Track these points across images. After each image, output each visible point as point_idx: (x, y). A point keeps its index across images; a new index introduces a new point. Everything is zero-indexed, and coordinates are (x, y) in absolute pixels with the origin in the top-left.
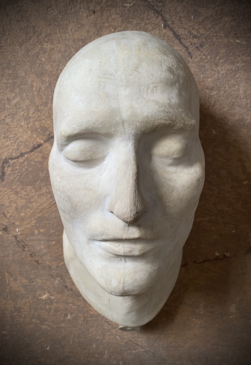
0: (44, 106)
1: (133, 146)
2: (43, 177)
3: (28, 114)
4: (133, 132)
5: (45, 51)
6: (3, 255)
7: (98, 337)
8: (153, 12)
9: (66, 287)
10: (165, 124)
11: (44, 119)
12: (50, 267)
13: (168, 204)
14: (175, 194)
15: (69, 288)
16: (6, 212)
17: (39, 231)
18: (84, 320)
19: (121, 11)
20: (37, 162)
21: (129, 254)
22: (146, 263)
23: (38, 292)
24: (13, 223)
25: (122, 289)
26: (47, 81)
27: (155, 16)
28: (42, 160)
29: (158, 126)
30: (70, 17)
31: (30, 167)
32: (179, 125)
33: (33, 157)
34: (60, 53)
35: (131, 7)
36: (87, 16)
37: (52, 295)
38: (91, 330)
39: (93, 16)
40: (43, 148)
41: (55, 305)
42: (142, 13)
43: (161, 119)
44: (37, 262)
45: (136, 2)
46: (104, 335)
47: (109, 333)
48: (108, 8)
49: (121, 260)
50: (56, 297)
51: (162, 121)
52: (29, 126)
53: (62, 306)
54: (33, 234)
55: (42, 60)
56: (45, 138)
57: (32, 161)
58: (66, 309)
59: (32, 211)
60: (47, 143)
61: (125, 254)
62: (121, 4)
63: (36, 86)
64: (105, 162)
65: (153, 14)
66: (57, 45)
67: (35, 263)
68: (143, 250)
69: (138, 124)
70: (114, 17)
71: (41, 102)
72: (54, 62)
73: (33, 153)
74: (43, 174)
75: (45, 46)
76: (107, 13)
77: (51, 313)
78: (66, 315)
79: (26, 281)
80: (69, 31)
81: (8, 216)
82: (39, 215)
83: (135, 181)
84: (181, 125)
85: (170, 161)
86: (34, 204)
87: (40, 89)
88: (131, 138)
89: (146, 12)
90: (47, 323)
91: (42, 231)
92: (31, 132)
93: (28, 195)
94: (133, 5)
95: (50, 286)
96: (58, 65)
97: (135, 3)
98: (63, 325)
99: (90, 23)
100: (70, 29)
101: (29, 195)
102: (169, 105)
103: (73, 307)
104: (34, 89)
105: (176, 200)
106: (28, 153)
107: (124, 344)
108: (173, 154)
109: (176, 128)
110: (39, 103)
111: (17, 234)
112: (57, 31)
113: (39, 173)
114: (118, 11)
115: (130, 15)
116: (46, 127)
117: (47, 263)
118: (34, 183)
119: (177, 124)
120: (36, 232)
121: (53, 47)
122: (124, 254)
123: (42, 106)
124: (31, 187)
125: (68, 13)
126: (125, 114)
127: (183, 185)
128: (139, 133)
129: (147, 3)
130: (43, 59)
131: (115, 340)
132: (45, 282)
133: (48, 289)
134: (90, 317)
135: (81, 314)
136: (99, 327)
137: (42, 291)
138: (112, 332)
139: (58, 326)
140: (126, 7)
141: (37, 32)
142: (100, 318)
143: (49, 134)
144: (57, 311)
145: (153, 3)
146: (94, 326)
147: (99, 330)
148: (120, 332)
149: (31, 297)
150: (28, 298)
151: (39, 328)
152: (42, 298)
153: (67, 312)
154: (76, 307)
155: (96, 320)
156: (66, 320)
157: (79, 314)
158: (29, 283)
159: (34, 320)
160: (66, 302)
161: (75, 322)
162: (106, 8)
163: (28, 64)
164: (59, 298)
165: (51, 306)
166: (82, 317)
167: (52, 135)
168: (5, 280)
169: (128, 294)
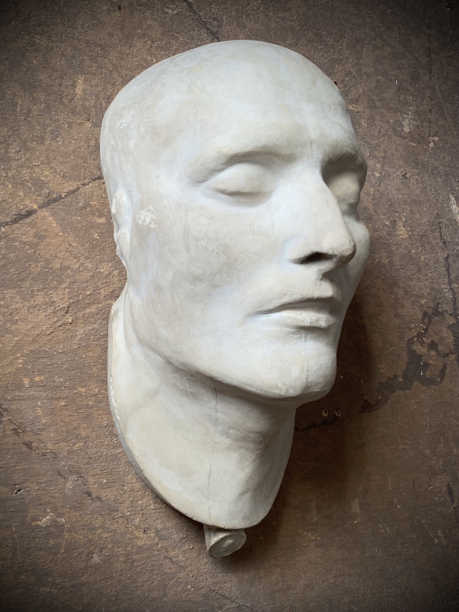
0: (37, 143)
2: (36, 273)
3: (7, 152)
4: (321, 156)
5: (37, 48)
7: (154, 594)
8: (206, 31)
9: (89, 494)
11: (38, 166)
12: (55, 455)
15: (94, 496)
17: (32, 379)
18: (125, 562)
19: (160, 18)
20: (25, 243)
21: (316, 325)
23: (32, 513)
25: (305, 381)
26: (42, 99)
27: (209, 38)
28: (36, 241)
30: (80, 5)
31: (12, 253)
33: (17, 234)
34: (63, 58)
35: (174, 15)
36: (109, 11)
37: (60, 515)
38: (140, 579)
39: (118, 13)
40: (36, 219)
41: (67, 535)
42: (190, 28)
44: (29, 445)
45: (181, 10)
46: (166, 586)
47: (173, 582)
48: (140, 7)
49: (301, 338)
50: (69, 518)
52: (10, 175)
53: (81, 537)
54: (20, 387)
55: (32, 63)
56: (41, 200)
57: (14, 240)
58: (90, 541)
59: (16, 339)
60: (44, 210)
61: (312, 325)
62: (160, 7)
63: (21, 105)
64: (273, 200)
65: (206, 35)
66: (58, 44)
67: (25, 449)
70: (151, 23)
71: (32, 135)
72: (54, 70)
73: (17, 225)
74: (37, 266)
75: (37, 40)
76: (139, 14)
77: (59, 555)
78: (90, 556)
79: (4, 489)
80: (79, 26)
82: (32, 348)
85: (344, 207)
86: (21, 325)
87: (30, 111)
89: (196, 28)
90: (50, 579)
91: (37, 379)
92: (13, 186)
93: (7, 307)
94: (178, 14)
95: (57, 495)
96: (62, 78)
97: (181, 11)
98: (84, 579)
99: (114, 22)
100: (81, 23)
101: (10, 308)
104: (18, 109)
106: (7, 224)
107: (201, 599)
110: (29, 135)
112: (58, 21)
113: (30, 265)
114: (156, 17)
115: (174, 27)
116: (43, 180)
117: (50, 446)
118: (19, 283)
120: (26, 381)
121: (51, 45)
122: (311, 323)
123: (35, 143)
124: (14, 291)
129: (197, 16)
130: (34, 62)
131: (186, 593)
132: (46, 488)
133: (52, 503)
134: (138, 553)
135: (120, 549)
136: (154, 573)
137: (40, 509)
138: (180, 578)
139: (76, 584)
140: (167, 14)
141: (22, 13)
142: (156, 552)
143: (49, 193)
144: (72, 550)
145: (205, 18)
146: (146, 570)
147: (155, 577)
148: (193, 577)
149: (16, 524)
150: (9, 527)
151: (34, 594)
152: (38, 525)
153: (92, 548)
154: (110, 534)
155: (149, 556)
156: (91, 567)
157: (116, 549)
158: (11, 492)
159: (23, 577)
160: (90, 526)
161: (109, 569)
162: (138, 7)
163: (6, 63)
164: (74, 520)
165: (60, 540)
166: (121, 554)
167: (55, 196)
169: (311, 390)
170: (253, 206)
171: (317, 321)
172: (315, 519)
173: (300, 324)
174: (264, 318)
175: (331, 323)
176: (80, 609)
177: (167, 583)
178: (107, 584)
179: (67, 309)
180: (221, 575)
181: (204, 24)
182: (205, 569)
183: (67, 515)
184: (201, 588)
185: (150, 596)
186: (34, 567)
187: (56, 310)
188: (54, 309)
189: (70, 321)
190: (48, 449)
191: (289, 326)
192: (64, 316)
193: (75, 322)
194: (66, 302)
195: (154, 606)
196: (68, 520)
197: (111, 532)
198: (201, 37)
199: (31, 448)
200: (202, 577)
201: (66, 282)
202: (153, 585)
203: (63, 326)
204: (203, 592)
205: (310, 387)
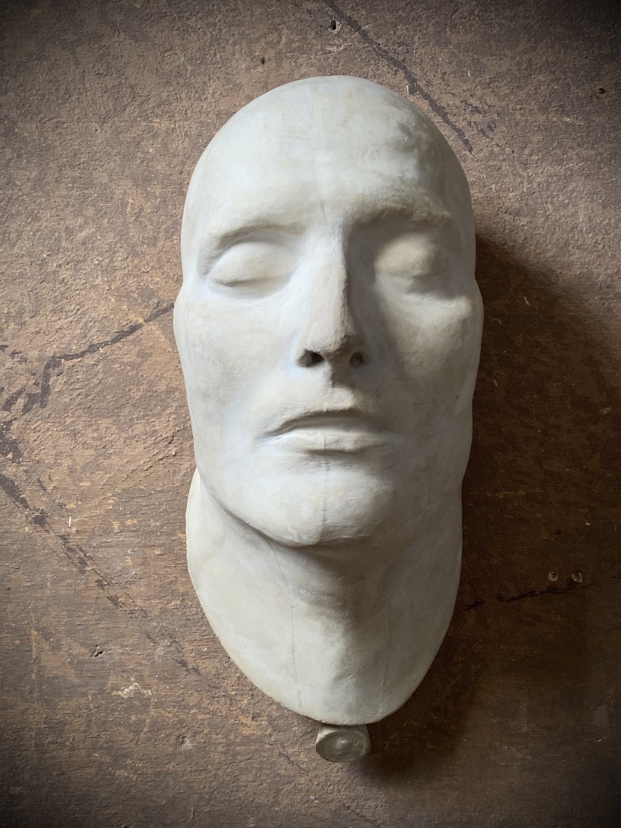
0: (148, 245)
1: (341, 244)
2: (138, 397)
3: (112, 261)
4: (340, 220)
5: (155, 134)
6: (28, 584)
7: (262, 800)
8: (386, 63)
9: (184, 664)
10: (395, 210)
11: (148, 272)
12: (145, 613)
13: (406, 358)
14: (419, 340)
15: (190, 666)
16: (44, 478)
17: (122, 524)
18: (225, 753)
19: (320, 60)
20: (125, 364)
21: (334, 447)
22: (368, 474)
23: (113, 680)
24: (61, 506)
25: (321, 523)
26: (157, 194)
27: (390, 71)
28: (139, 360)
29: (383, 212)
30: (211, 70)
31: (111, 376)
32: (419, 214)
33: (117, 354)
34: (187, 139)
35: (340, 53)
36: (248, 69)
37: (146, 687)
38: (243, 778)
39: (260, 69)
40: (141, 334)
41: (153, 712)
42: (363, 65)
43: (387, 199)
44: (114, 600)
45: (350, 44)
46: (279, 791)
47: (288, 787)
48: (292, 54)
49: (319, 466)
50: (157, 690)
51: (390, 204)
52: (113, 287)
53: (171, 715)
54: (108, 531)
55: (148, 152)
56: (148, 312)
57: (114, 362)
58: (182, 721)
59: (108, 475)
60: (151, 323)
61: (328, 447)
62: (319, 47)
63: (132, 204)
64: (289, 285)
65: (386, 67)
66: (181, 123)
67: (110, 604)
68: (362, 442)
69: (347, 207)
70: (305, 70)
71: (143, 237)
72: (175, 156)
73: (119, 344)
74: (138, 390)
75: (155, 125)
76: (290, 63)
77: (142, 735)
78: (180, 740)
79: (83, 650)
80: (209, 96)
81: (50, 488)
82: (125, 486)
83: (344, 291)
84: (424, 215)
85: (408, 283)
86: (115, 460)
87: (142, 209)
88: (337, 232)
89: (373, 62)
90: (129, 761)
91: (129, 522)
92: (116, 300)
93: (101, 439)
94: (345, 49)
95: (144, 662)
96: (183, 163)
97: (349, 46)
98: (170, 767)
99: (254, 81)
100: (211, 92)
101: (104, 440)
102: (402, 180)
103: (200, 717)
104: (129, 209)
105: (423, 353)
106: (106, 344)
107: (327, 815)
108: (413, 268)
109: (415, 218)
110: (139, 238)
111: (68, 530)
112: (183, 96)
113: (130, 390)
114: (313, 61)
115: (340, 67)
116: (152, 289)
117: (139, 602)
118: (116, 411)
119: (416, 211)
120: (116, 525)
121: (172, 126)
122: (325, 445)
123: (145, 246)
124: (109, 421)
125: (208, 62)
126: (326, 191)
127: (435, 326)
128: (350, 223)
129: (375, 46)
130: (151, 150)
131: (307, 805)
132: (132, 652)
133: (137, 671)
134: (242, 744)
135: (219, 736)
136: (264, 772)
137: (122, 676)
138: (299, 784)
139: (160, 772)
140: (329, 53)
141: (139, 96)
142: (268, 746)
143: (158, 303)
144: (158, 730)
145: (386, 46)
146: (252, 767)
147: (264, 777)
148: (318, 785)
149: (93, 692)
150: (85, 694)
151: (109, 777)
152: (119, 695)
153: (184, 731)
154: (208, 716)
155: (258, 750)
156: (180, 754)
157: (214, 736)
158: (90, 654)
159: (97, 755)
160: (183, 703)
161: (203, 759)
162: (288, 54)
163: (117, 158)
164: (164, 693)
165: (144, 717)
166: (221, 743)
167: (165, 305)
168: (30, 651)
169: (335, 536)
170: (263, 296)
171: (337, 442)
172: (525, 729)
173: (310, 447)
174: (274, 441)
175: (367, 444)
176: (163, 803)
177: (281, 788)
178: (200, 777)
179: (171, 439)
180: (361, 789)
181: (383, 54)
182: (338, 776)
183: (155, 687)
184: (329, 801)
185: (255, 802)
186: (110, 744)
187: (158, 440)
188: (156, 439)
189: (174, 453)
190: (136, 606)
191: (299, 451)
192: (166, 446)
193: (180, 454)
194: (170, 430)
195: (261, 814)
196: (155, 693)
197: (208, 713)
198: (379, 72)
199: (116, 604)
200: (332, 787)
201: (172, 406)
202: (261, 787)
203: (165, 459)
204: (332, 807)
205: (333, 532)
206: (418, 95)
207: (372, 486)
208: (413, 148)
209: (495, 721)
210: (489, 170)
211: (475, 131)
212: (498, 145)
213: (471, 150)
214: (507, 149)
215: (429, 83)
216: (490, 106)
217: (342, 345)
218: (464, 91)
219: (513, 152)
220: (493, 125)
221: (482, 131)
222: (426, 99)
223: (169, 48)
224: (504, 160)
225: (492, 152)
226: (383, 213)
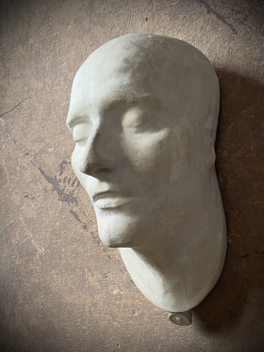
4: (98, 110)
6: (83, 251)
8: (197, 2)
10: (118, 101)
12: (119, 262)
13: (134, 164)
16: (85, 211)
18: (149, 318)
19: (169, 11)
22: (125, 216)
23: (110, 287)
24: (91, 221)
25: (108, 238)
27: (198, 5)
30: (129, 30)
32: (130, 99)
36: (142, 25)
37: (121, 290)
38: (156, 328)
39: (146, 23)
41: (124, 300)
42: (187, 7)
46: (168, 335)
47: (172, 334)
48: (158, 12)
49: (107, 214)
50: (125, 292)
51: (115, 99)
53: (130, 302)
58: (133, 304)
62: (168, 5)
67: (108, 258)
68: (118, 203)
70: (163, 18)
76: (157, 16)
77: (121, 309)
78: (134, 312)
79: (101, 276)
81: (87, 214)
84: (132, 99)
85: (134, 129)
88: (98, 116)
89: (191, 4)
90: (117, 319)
94: (179, 2)
95: (120, 280)
98: (131, 322)
102: (121, 87)
103: (139, 303)
105: (141, 160)
107: (187, 347)
108: (134, 123)
109: (128, 102)
111: (93, 230)
114: (166, 12)
117: (117, 257)
119: (127, 98)
125: (127, 27)
126: (91, 99)
131: (179, 342)
132: (116, 277)
133: (118, 284)
134: (155, 315)
135: (146, 311)
136: (163, 326)
137: (113, 286)
138: (176, 333)
139: (127, 324)
142: (163, 316)
144: (126, 307)
146: (159, 324)
147: (163, 329)
148: (183, 333)
149: (105, 292)
150: (102, 293)
151: (111, 325)
152: (113, 293)
153: (134, 308)
154: (142, 303)
155: (160, 318)
156: (134, 317)
157: (145, 311)
158: (103, 277)
159: (107, 316)
160: (133, 297)
161: (141, 320)
164: (127, 293)
165: (121, 302)
166: (147, 314)
168: (85, 276)
169: (115, 242)
171: (108, 204)
175: (121, 203)
176: (129, 336)
177: (169, 334)
178: (141, 327)
180: (200, 336)
182: (190, 331)
183: (124, 291)
184: (187, 341)
185: (160, 338)
186: (111, 312)
190: (116, 259)
191: (100, 208)
195: (162, 344)
196: (124, 293)
197: (142, 302)
199: (110, 258)
200: (188, 335)
202: (162, 333)
204: (189, 343)
205: (113, 241)
206: (211, 13)
207: (127, 220)
208: (129, 68)
209: (257, 310)
210: (246, 41)
211: (238, 23)
212: (249, 27)
213: (236, 34)
214: (254, 27)
215: (216, 6)
216: (244, 8)
217: (86, 169)
218: (232, 4)
219: (257, 28)
220: (246, 18)
221: (241, 22)
222: (215, 14)
223: (113, 25)
224: (252, 34)
225: (246, 32)
226: (113, 104)
